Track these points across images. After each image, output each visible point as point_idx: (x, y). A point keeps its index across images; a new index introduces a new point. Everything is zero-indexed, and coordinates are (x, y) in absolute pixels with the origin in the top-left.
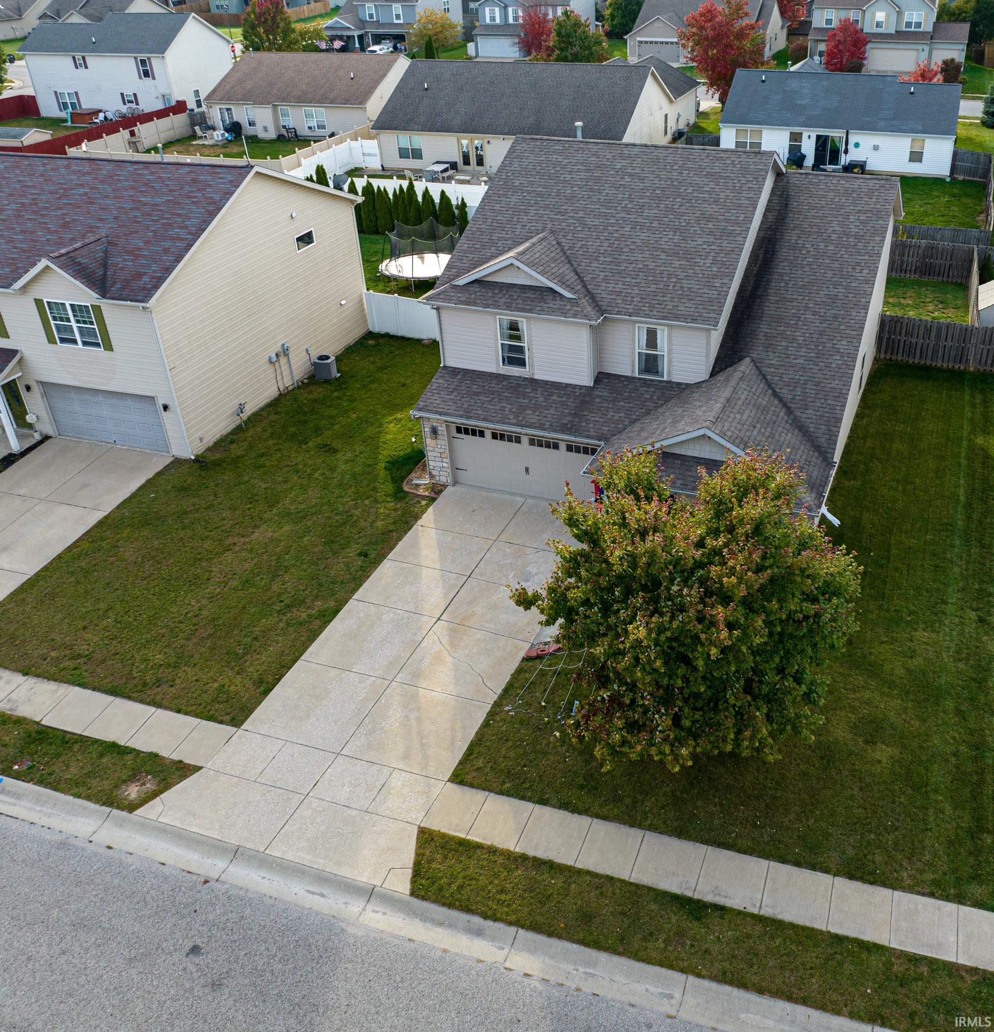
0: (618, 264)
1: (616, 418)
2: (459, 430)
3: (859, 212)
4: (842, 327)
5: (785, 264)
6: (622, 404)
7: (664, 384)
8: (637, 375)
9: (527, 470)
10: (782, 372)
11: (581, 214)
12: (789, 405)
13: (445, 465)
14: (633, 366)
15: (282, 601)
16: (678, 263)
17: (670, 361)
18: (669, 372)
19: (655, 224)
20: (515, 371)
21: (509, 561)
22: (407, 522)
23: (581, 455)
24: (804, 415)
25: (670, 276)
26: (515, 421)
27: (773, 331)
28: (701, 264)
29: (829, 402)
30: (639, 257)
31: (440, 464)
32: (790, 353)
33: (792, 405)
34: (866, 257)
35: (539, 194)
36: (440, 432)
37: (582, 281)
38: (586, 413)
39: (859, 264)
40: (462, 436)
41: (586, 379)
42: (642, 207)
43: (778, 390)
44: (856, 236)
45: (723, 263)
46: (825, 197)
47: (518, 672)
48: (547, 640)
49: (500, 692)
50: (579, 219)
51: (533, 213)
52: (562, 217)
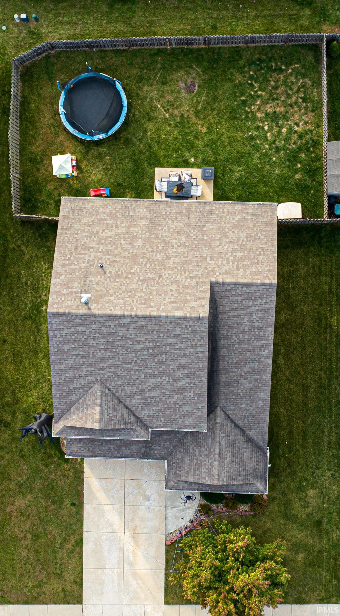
1: (166, 446)
4: (260, 385)
6: (165, 437)
10: (236, 412)
11: (113, 369)
12: (243, 428)
16: (176, 396)
19: (156, 373)
21: (137, 491)
22: (80, 478)
25: (175, 404)
26: (119, 455)
27: (227, 391)
29: (260, 425)
32: (238, 402)
43: (236, 422)
47: (167, 552)
48: (171, 532)
49: (164, 563)
50: (114, 372)
51: (85, 370)
52: (103, 372)
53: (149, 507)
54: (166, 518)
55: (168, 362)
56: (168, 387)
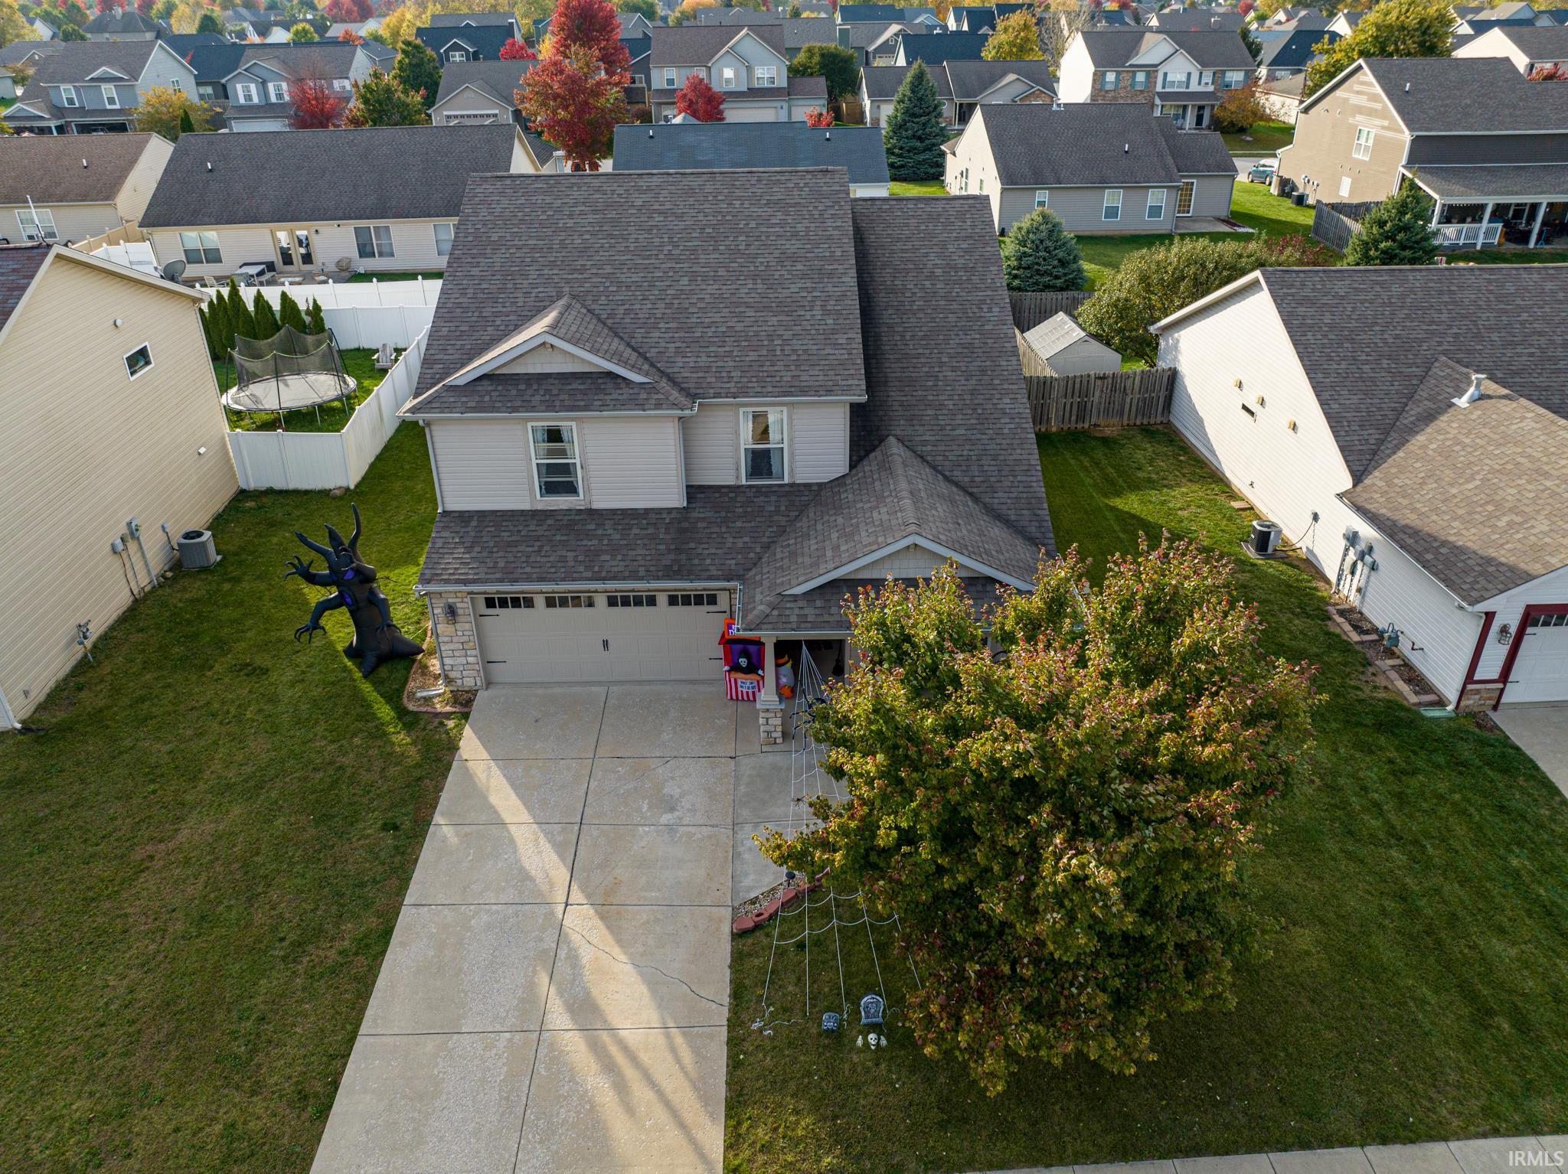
0: (690, 330)
1: (740, 545)
2: (490, 603)
3: (957, 239)
4: (996, 382)
5: (890, 312)
6: (739, 524)
7: (787, 489)
8: (744, 482)
9: (606, 644)
10: (943, 448)
11: (608, 269)
12: (970, 490)
13: (471, 660)
14: (738, 469)
15: (282, 940)
16: (775, 319)
17: (792, 455)
18: (791, 471)
19: (722, 272)
20: (561, 502)
21: (631, 786)
22: (439, 760)
23: (693, 608)
24: (996, 501)
25: (771, 337)
26: (589, 574)
27: (909, 398)
28: (808, 317)
29: (1019, 478)
30: (717, 318)
31: (463, 660)
32: (942, 423)
33: (975, 490)
34: (990, 293)
35: (534, 249)
36: (460, 612)
37: (646, 359)
38: (692, 545)
39: (983, 302)
40: (497, 611)
41: (676, 499)
42: (694, 251)
43: (947, 473)
44: (965, 268)
45: (838, 313)
46: (907, 225)
47: (738, 959)
48: (753, 895)
49: (726, 1000)
50: (607, 276)
51: (533, 274)
52: (580, 276)
53: (671, 828)
54: (736, 855)
55: (752, 250)
56: (751, 300)
